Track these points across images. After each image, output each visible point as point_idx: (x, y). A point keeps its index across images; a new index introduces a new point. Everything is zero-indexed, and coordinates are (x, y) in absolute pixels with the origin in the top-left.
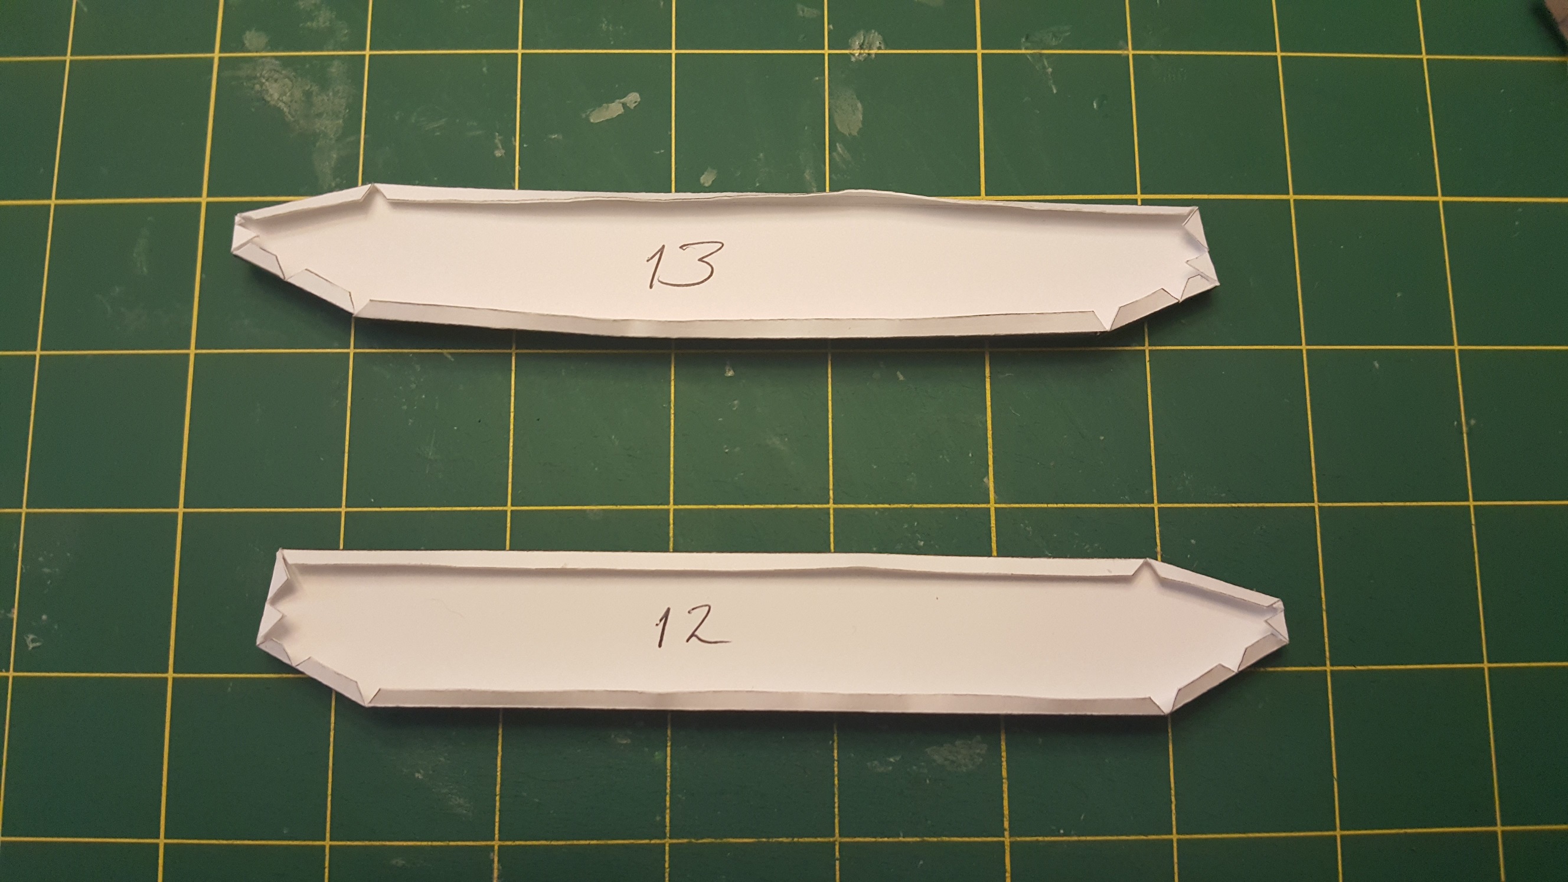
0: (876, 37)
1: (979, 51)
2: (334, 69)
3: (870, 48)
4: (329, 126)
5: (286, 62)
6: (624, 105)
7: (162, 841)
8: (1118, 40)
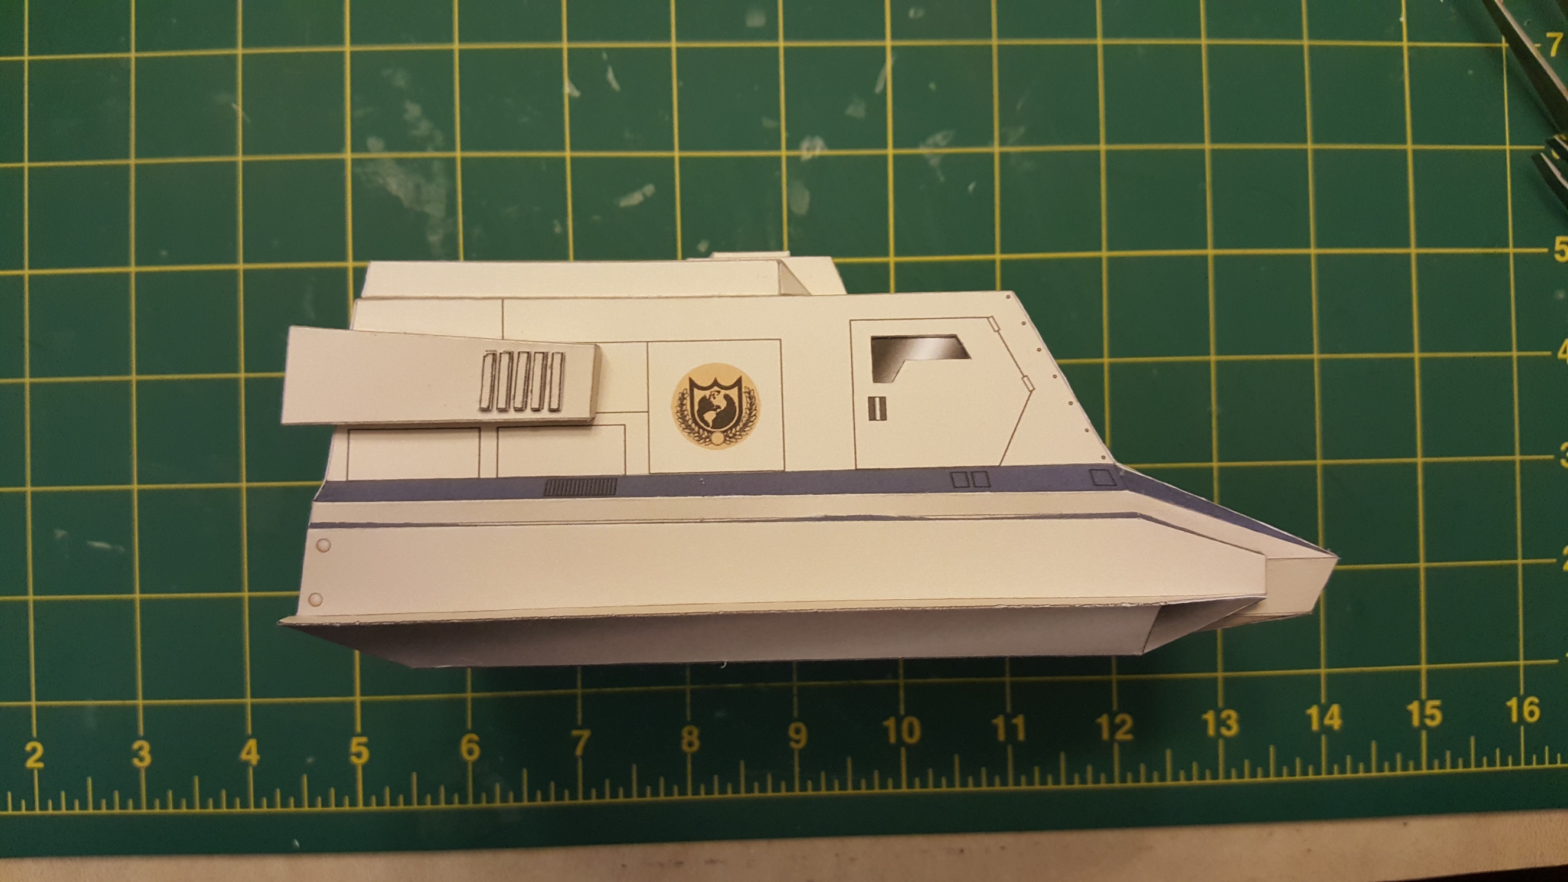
0: (819, 142)
1: (890, 151)
2: (436, 167)
3: (814, 148)
4: (435, 210)
5: (400, 162)
6: (644, 195)
7: (358, 699)
8: (988, 140)
